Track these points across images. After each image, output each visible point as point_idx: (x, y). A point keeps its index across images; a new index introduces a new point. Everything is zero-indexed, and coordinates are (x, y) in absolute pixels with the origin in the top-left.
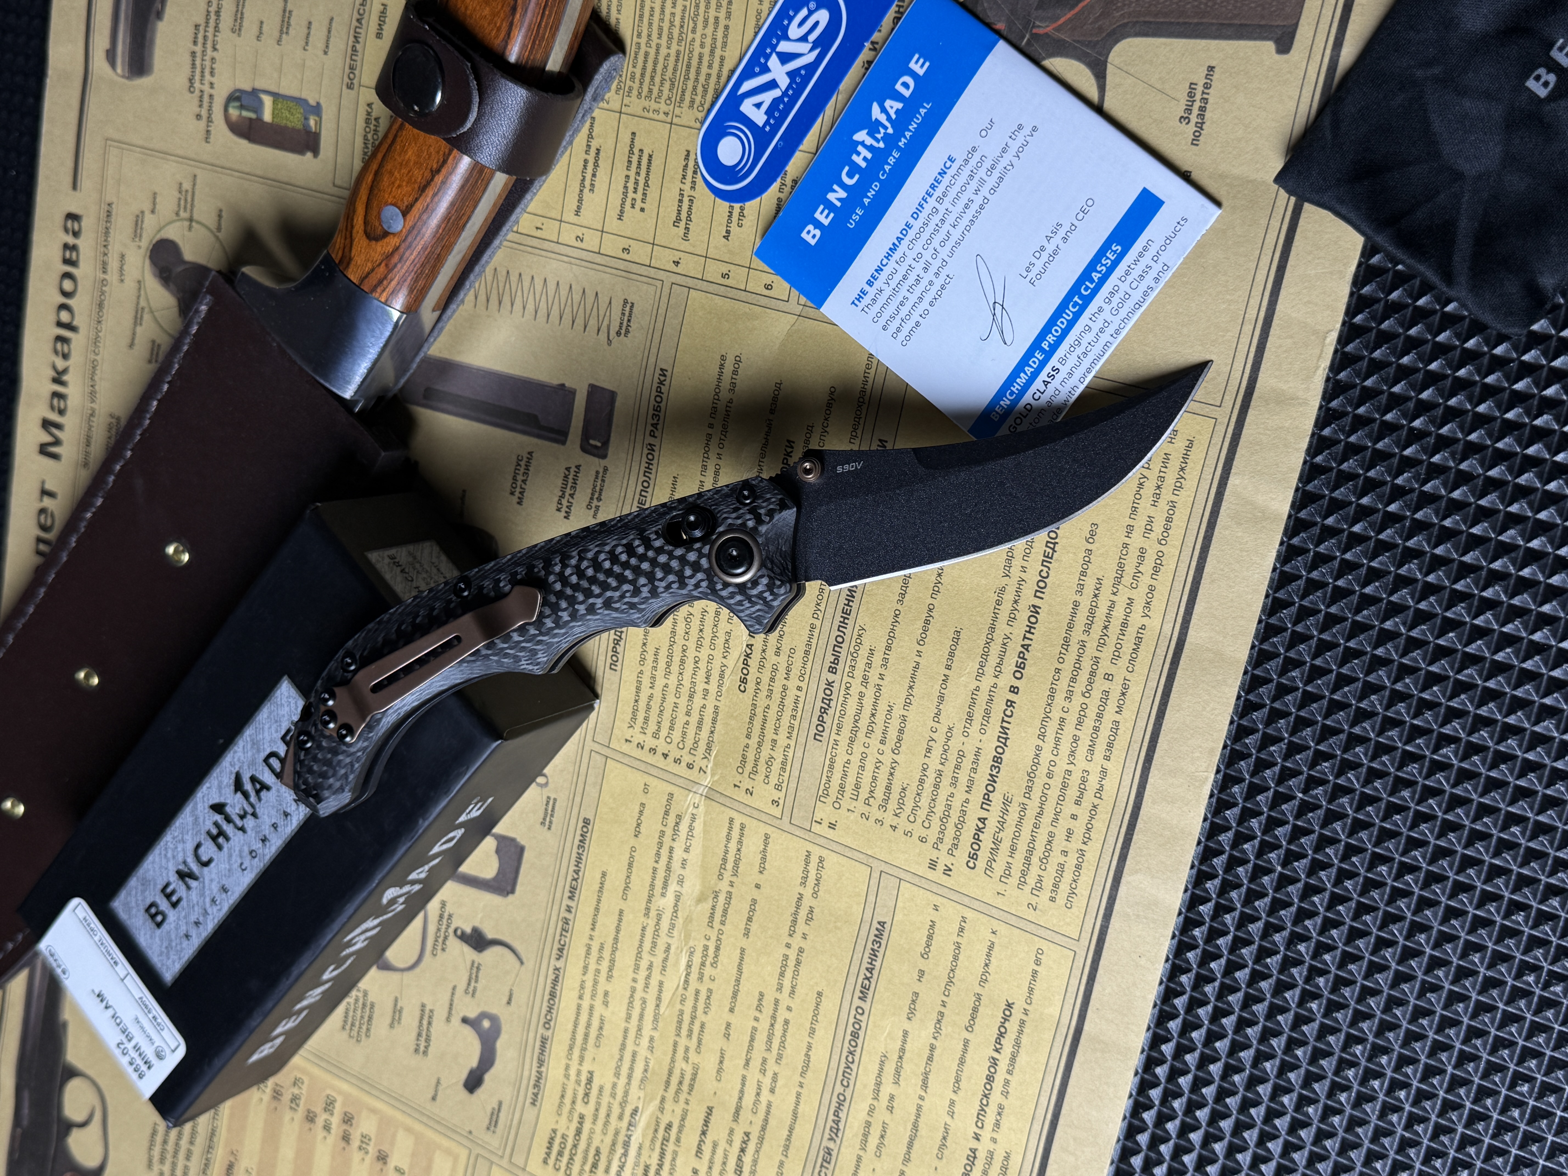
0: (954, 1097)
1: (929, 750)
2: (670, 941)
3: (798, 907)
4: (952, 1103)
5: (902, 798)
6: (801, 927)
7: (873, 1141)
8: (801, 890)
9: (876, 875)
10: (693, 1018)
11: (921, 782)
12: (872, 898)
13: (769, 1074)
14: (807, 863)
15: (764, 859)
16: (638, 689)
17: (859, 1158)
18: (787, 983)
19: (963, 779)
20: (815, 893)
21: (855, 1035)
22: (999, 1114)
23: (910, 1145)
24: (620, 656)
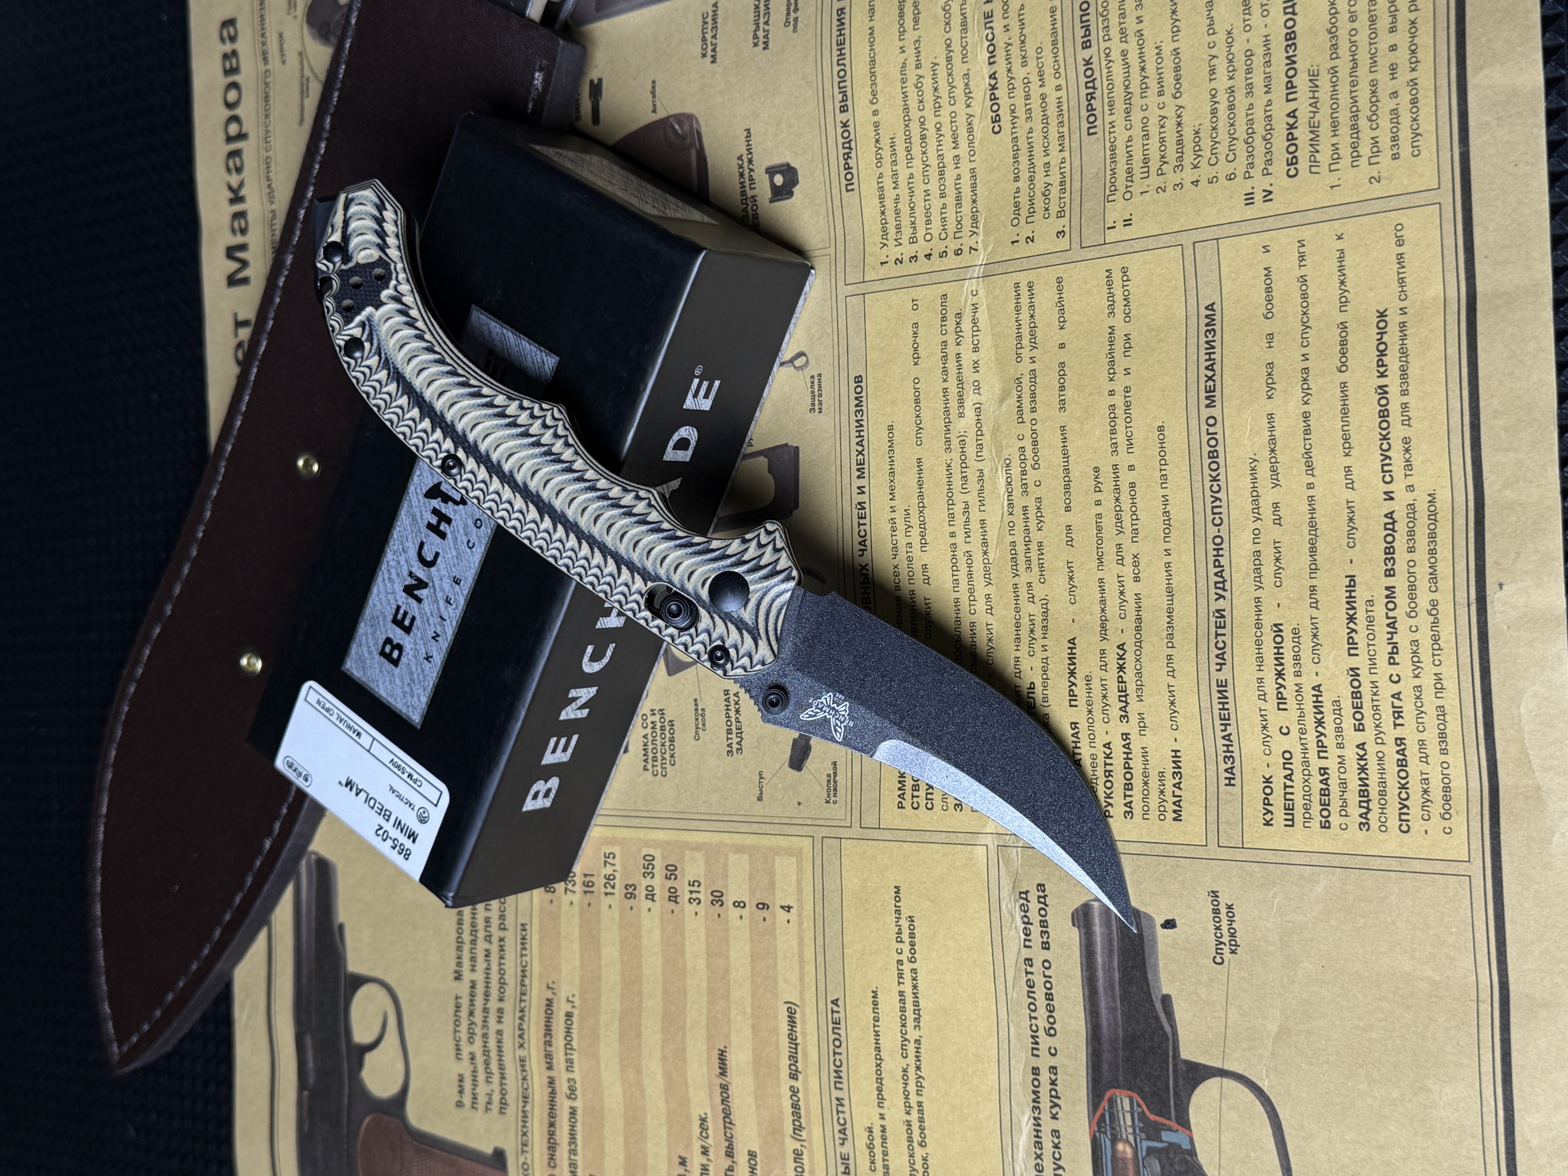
0: (1348, 461)
1: (1212, 71)
2: (980, 465)
3: (1112, 343)
4: (1348, 469)
5: (1197, 144)
6: (1121, 363)
7: (1268, 570)
8: (1111, 322)
9: (1189, 252)
10: (1027, 543)
11: (1214, 112)
12: (1191, 283)
13: (1129, 560)
14: (1110, 285)
15: (1062, 310)
16: (882, 197)
17: (1258, 599)
18: (1121, 438)
19: (1258, 80)
20: (1127, 315)
21: (1213, 455)
22: (1407, 450)
23: (1313, 550)
24: (854, 171)
